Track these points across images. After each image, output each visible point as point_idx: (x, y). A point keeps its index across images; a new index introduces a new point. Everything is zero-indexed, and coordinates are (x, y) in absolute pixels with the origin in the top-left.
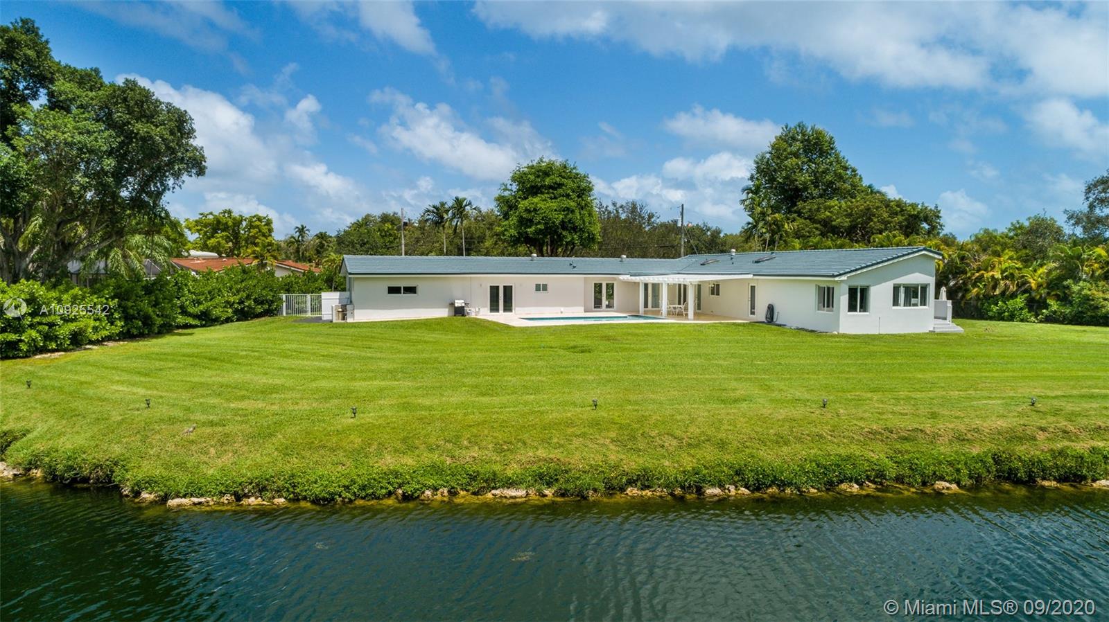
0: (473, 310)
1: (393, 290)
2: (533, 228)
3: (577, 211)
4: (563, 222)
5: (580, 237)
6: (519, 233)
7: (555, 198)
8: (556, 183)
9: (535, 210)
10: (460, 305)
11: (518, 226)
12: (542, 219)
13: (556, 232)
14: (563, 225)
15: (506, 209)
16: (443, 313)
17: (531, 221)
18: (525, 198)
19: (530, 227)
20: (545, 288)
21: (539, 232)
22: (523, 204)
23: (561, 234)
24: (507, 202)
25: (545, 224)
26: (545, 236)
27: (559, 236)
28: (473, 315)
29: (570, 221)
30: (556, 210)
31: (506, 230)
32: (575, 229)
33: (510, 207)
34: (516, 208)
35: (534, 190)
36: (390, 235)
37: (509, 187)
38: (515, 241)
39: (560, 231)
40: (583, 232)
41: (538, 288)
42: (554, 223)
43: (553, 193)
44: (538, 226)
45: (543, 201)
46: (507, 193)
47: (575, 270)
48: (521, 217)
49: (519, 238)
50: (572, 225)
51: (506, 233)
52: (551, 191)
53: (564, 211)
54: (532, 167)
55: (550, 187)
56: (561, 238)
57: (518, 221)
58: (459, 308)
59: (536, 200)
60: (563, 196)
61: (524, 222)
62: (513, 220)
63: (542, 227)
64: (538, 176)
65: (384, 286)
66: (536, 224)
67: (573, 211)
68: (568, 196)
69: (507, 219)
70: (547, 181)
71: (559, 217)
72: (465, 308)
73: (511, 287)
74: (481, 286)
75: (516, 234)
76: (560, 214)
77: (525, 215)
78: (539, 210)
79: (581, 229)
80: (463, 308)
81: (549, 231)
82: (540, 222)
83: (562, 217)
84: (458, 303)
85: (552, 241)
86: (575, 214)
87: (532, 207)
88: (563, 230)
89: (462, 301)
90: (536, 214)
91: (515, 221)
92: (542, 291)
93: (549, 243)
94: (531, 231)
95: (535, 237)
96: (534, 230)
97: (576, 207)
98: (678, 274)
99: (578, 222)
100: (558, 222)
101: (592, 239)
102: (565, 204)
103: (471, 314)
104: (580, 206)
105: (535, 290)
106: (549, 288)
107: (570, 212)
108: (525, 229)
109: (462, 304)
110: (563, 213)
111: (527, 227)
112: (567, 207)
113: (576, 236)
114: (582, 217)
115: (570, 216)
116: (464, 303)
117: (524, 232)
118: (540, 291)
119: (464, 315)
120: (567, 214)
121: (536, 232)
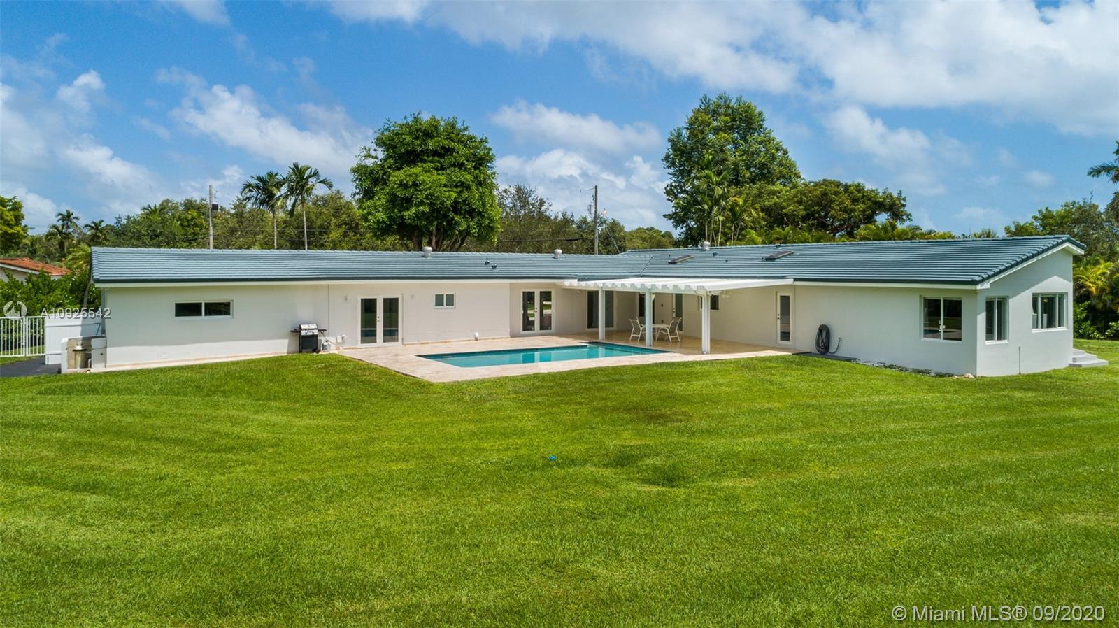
0: (332, 340)
1: (186, 310)
2: (413, 210)
3: (474, 188)
4: (455, 203)
5: (479, 225)
6: (390, 218)
7: (443, 168)
8: (443, 147)
9: (415, 184)
10: (310, 333)
11: (388, 209)
12: (427, 198)
13: (445, 216)
14: (456, 208)
15: (368, 183)
16: (280, 347)
17: (408, 200)
18: (398, 169)
19: (408, 209)
20: (450, 300)
21: (418, 216)
22: (396, 177)
23: (453, 219)
24: (371, 172)
25: (431, 204)
26: (431, 222)
27: (450, 222)
28: (332, 350)
29: (464, 201)
30: (445, 186)
31: (369, 214)
32: (471, 213)
33: (376, 182)
34: (385, 183)
35: (409, 157)
36: (196, 225)
37: (373, 153)
38: (383, 230)
39: (451, 215)
40: (483, 217)
41: (439, 300)
42: (442, 203)
43: (439, 162)
44: (421, 208)
45: (426, 172)
46: (369, 162)
47: (496, 272)
48: (394, 195)
49: (390, 225)
50: (467, 208)
51: (370, 217)
52: (436, 158)
53: (456, 186)
54: (407, 125)
55: (435, 153)
56: (452, 225)
57: (389, 201)
58: (306, 337)
59: (416, 170)
60: (454, 166)
61: (396, 202)
62: (381, 199)
63: (425, 209)
64: (417, 138)
65: (168, 304)
66: (418, 205)
67: (468, 188)
68: (461, 166)
69: (370, 199)
70: (431, 144)
71: (450, 196)
72: (319, 338)
73: (397, 299)
74: (346, 299)
75: (386, 220)
76: (451, 191)
77: (400, 192)
78: (420, 184)
79: (480, 214)
80: (315, 337)
81: (435, 215)
82: (423, 201)
83: (454, 195)
84: (306, 330)
85: (437, 229)
86: (471, 192)
87: (410, 181)
88: (456, 214)
89: (314, 326)
90: (417, 190)
91: (383, 201)
92: (445, 306)
93: (434, 232)
94: (409, 215)
95: (413, 224)
96: (414, 213)
97: (473, 182)
98: (641, 276)
99: (476, 204)
100: (448, 203)
101: (491, 229)
102: (457, 178)
103: (328, 348)
104: (478, 181)
105: (434, 304)
106: (456, 300)
107: (464, 189)
108: (400, 211)
109: (314, 331)
110: (455, 190)
111: (402, 209)
112: (460, 181)
113: (472, 223)
114: (481, 197)
115: (465, 194)
116: (317, 329)
117: (399, 217)
118: (443, 305)
119: (316, 350)
120: (460, 191)
121: (416, 216)
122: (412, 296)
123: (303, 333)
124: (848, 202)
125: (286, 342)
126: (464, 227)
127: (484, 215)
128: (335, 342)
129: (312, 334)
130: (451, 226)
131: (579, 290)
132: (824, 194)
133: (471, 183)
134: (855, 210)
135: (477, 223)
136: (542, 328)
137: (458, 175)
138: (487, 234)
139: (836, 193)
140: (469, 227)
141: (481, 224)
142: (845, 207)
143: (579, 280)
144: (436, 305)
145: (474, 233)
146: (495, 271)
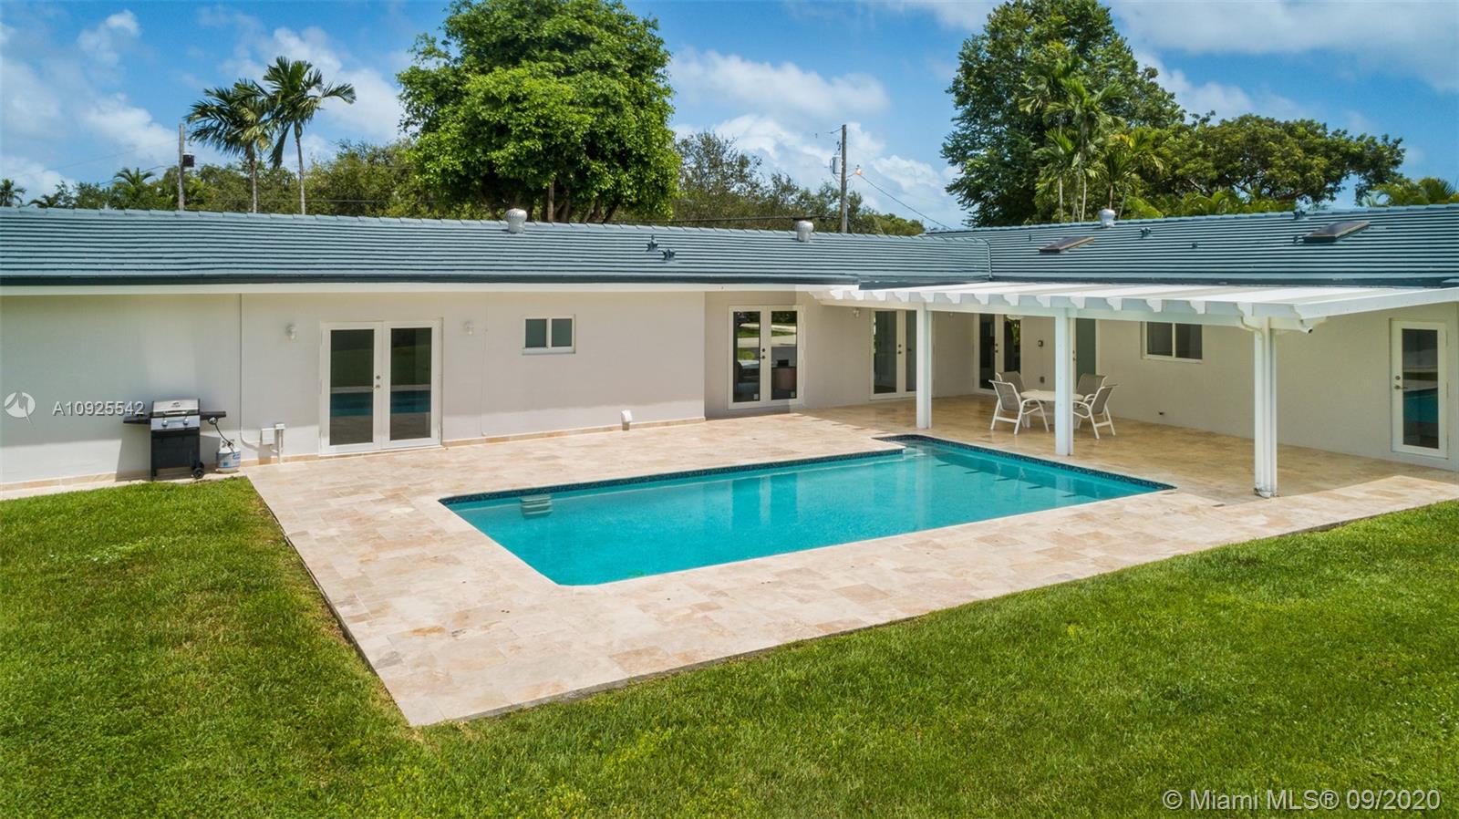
0: (244, 439)
2: (511, 147)
3: (629, 110)
4: (592, 136)
5: (639, 181)
6: (466, 164)
7: (570, 72)
8: (570, 34)
9: (514, 98)
10: (177, 425)
11: (464, 146)
12: (537, 125)
13: (572, 162)
14: (593, 145)
16: (95, 461)
17: (502, 131)
18: (484, 71)
19: (500, 147)
20: (564, 332)
21: (517, 161)
22: (479, 84)
23: (587, 168)
24: (435, 84)
25: (544, 136)
26: (544, 173)
27: (582, 174)
29: (610, 134)
30: (572, 103)
31: (429, 158)
32: (624, 158)
33: (443, 97)
34: (461, 97)
35: (506, 51)
37: (440, 48)
38: (456, 191)
39: (584, 159)
40: (646, 165)
41: (535, 334)
42: (570, 133)
43: (563, 60)
44: (525, 144)
45: (536, 76)
47: (673, 267)
48: (474, 119)
49: (468, 178)
51: (428, 165)
52: (557, 53)
53: (595, 105)
55: (555, 44)
56: (585, 179)
57: (466, 132)
58: (166, 435)
59: (517, 72)
60: (591, 67)
62: (451, 130)
63: (537, 145)
64: (521, 16)
66: (519, 139)
67: (617, 109)
68: (605, 67)
70: (548, 28)
71: (582, 122)
72: (202, 434)
73: (429, 331)
74: (289, 332)
75: (459, 168)
76: (584, 113)
77: (485, 114)
78: (525, 98)
79: (640, 159)
80: (193, 433)
81: (551, 158)
82: (530, 131)
83: (589, 119)
84: (163, 415)
85: (559, 188)
86: (623, 117)
87: (505, 91)
88: (593, 157)
89: (191, 405)
90: (518, 110)
91: (454, 133)
92: (550, 348)
93: (552, 193)
94: (503, 157)
95: (512, 176)
96: (512, 154)
97: (626, 97)
98: (991, 280)
99: (632, 141)
100: (578, 134)
101: (662, 190)
102: (596, 88)
103: (232, 462)
104: (636, 97)
105: (524, 344)
106: (578, 333)
107: (610, 110)
108: (485, 152)
109: (188, 419)
110: (592, 110)
111: (489, 146)
112: (601, 95)
113: (625, 177)
114: (643, 127)
115: (612, 119)
116: (198, 413)
117: (482, 163)
118: (544, 345)
119: (198, 469)
120: (603, 115)
121: (516, 160)
122: (467, 325)
123: (157, 424)
124: (1299, 153)
125: (115, 446)
126: (608, 183)
127: (648, 163)
128: (256, 443)
129: (181, 426)
130: (585, 182)
131: (857, 309)
132: (1254, 139)
133: (623, 100)
134: (1311, 168)
135: (634, 178)
136: (777, 394)
137: (601, 84)
138: (656, 199)
139: (1273, 137)
140: (618, 183)
141: (642, 180)
142: (1296, 162)
143: (863, 287)
144: (527, 346)
145: (629, 196)
146: (670, 263)
